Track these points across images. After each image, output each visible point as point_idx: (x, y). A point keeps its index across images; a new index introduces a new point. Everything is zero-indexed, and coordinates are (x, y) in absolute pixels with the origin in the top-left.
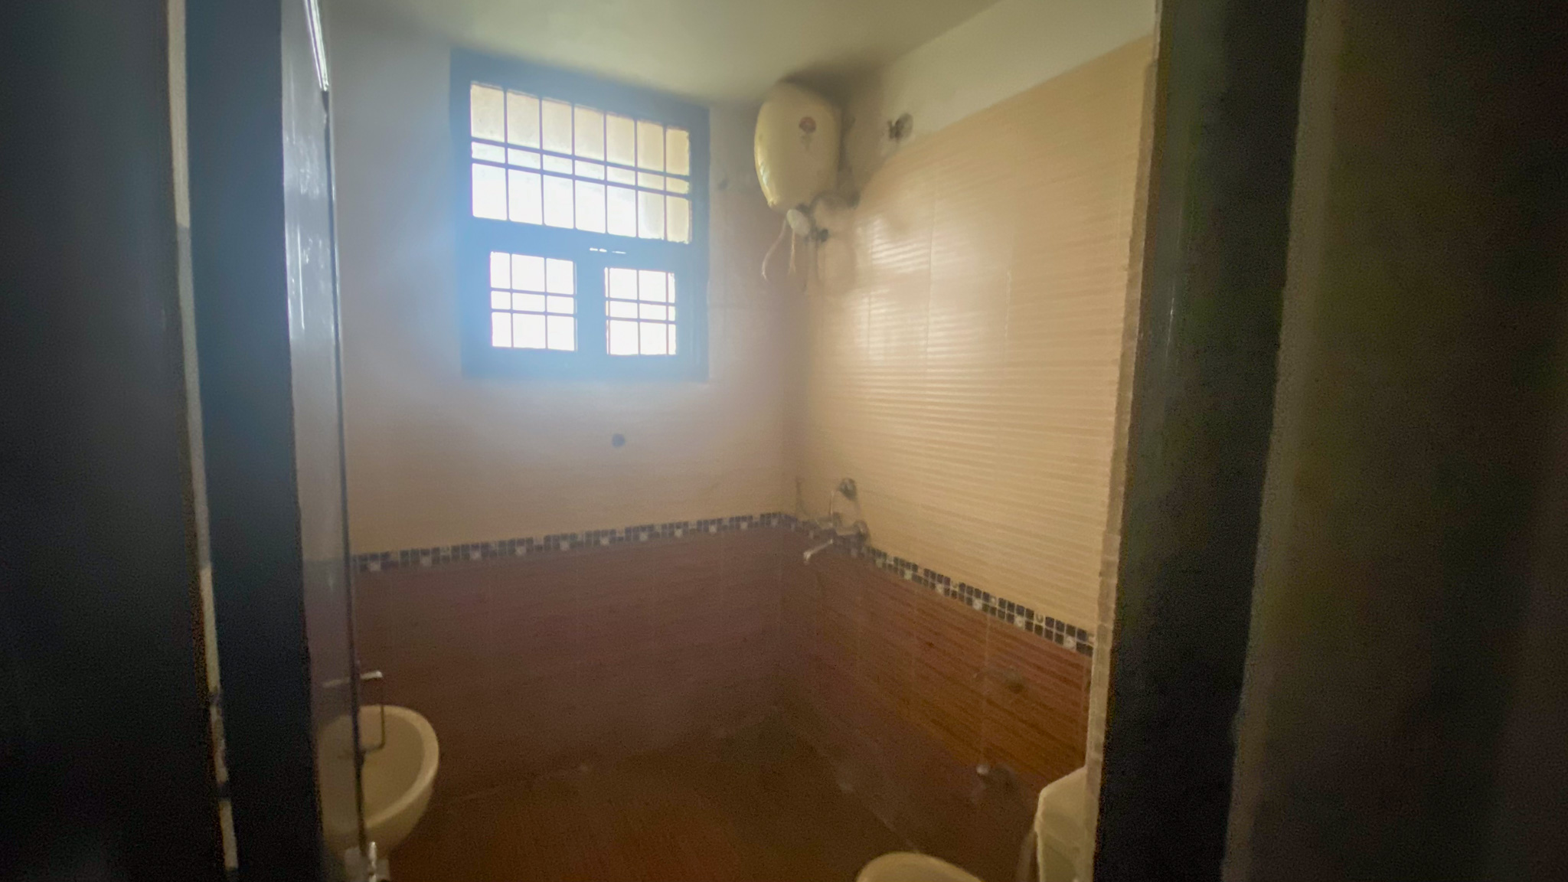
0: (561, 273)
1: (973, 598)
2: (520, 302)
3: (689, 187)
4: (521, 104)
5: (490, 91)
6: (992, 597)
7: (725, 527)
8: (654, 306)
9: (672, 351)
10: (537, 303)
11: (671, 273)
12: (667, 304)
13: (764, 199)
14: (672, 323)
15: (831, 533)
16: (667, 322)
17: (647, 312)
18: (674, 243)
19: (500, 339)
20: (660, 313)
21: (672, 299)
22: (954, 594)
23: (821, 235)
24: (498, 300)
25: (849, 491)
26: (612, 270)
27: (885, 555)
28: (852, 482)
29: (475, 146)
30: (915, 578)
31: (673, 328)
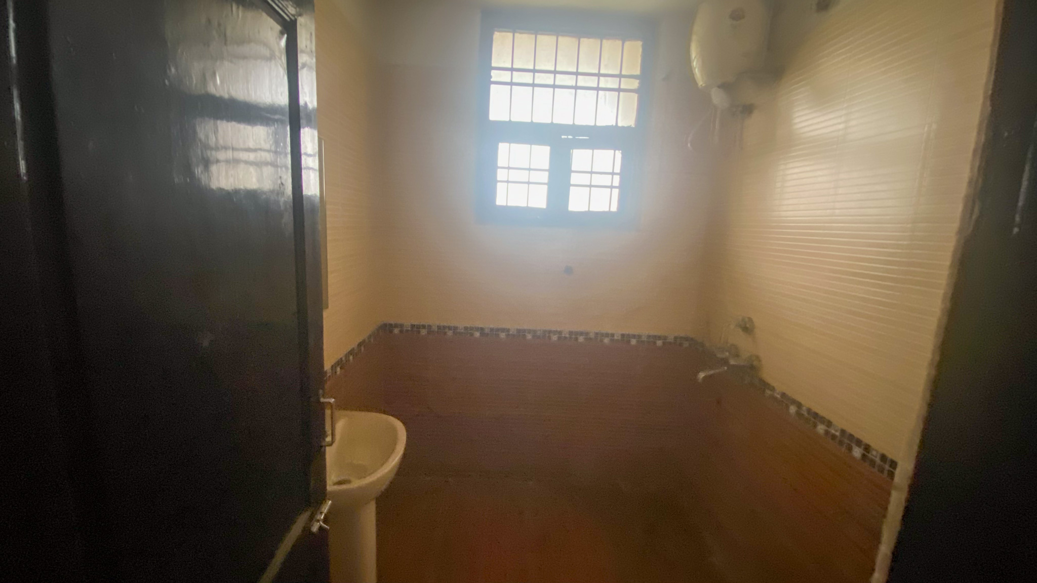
0: (541, 155)
1: (854, 446)
2: (514, 175)
3: (639, 83)
4: (524, 40)
5: (504, 34)
6: (873, 449)
7: (643, 342)
8: (603, 175)
9: (614, 208)
10: (523, 176)
11: (619, 150)
12: (613, 174)
13: (696, 84)
14: (615, 187)
15: (725, 362)
16: (612, 187)
17: (597, 180)
18: (623, 127)
19: (500, 201)
20: (606, 180)
21: (617, 169)
22: (834, 437)
23: (748, 110)
24: (501, 175)
25: (747, 328)
26: (574, 150)
27: (773, 389)
28: (750, 319)
29: (493, 73)
30: (799, 414)
31: (616, 192)
